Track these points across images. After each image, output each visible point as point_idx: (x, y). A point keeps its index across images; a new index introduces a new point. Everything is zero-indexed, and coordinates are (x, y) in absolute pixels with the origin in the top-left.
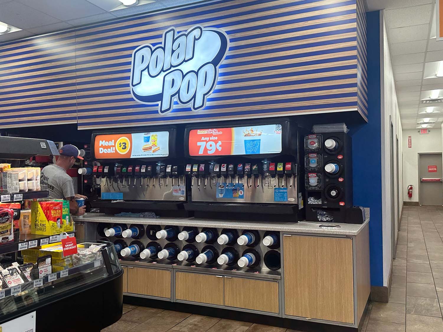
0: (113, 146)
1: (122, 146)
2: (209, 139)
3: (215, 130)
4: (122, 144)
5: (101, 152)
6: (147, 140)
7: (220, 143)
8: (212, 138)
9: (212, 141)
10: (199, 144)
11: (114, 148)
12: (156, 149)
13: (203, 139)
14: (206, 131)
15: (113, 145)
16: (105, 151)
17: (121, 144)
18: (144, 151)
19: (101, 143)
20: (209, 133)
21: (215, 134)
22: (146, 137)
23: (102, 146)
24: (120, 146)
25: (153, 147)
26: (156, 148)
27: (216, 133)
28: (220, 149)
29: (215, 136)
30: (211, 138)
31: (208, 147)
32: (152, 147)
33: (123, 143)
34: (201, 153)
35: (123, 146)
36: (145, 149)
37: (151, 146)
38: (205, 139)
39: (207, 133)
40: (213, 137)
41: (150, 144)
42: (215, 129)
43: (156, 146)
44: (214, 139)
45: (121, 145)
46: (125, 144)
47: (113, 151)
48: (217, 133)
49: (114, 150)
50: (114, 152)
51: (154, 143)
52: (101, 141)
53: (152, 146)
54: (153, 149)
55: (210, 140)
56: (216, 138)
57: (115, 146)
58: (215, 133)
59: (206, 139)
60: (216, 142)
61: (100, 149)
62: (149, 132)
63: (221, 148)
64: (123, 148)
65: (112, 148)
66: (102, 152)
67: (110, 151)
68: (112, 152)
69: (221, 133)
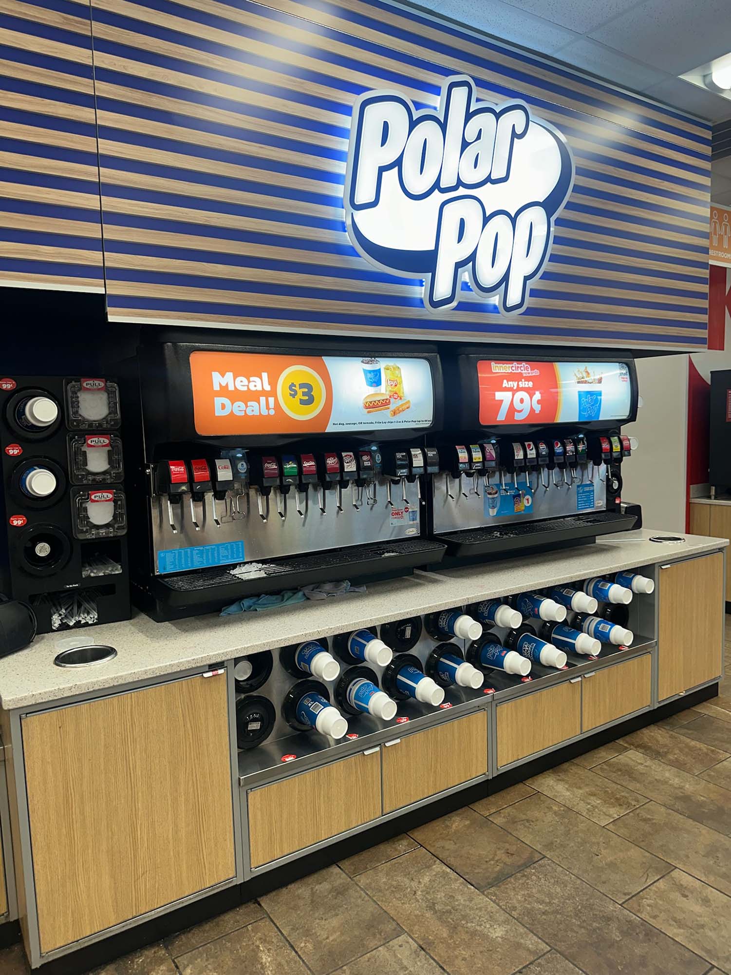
0: (267, 394)
1: (300, 395)
2: (518, 385)
3: (525, 366)
4: (300, 388)
5: (219, 412)
6: (375, 379)
7: (537, 396)
8: (524, 383)
9: (523, 389)
10: (499, 395)
11: (271, 400)
12: (402, 405)
13: (505, 384)
14: (508, 365)
15: (267, 388)
16: (238, 409)
17: (297, 388)
18: (369, 412)
19: (218, 380)
20: (515, 371)
21: (528, 375)
22: (370, 372)
23: (224, 391)
24: (291, 395)
25: (392, 400)
26: (400, 402)
27: (529, 373)
28: (538, 408)
29: (528, 379)
30: (520, 383)
31: (517, 405)
32: (389, 402)
33: (302, 386)
34: (501, 417)
35: (304, 394)
36: (372, 406)
37: (388, 397)
38: (510, 386)
39: (511, 371)
40: (523, 380)
41: (384, 390)
42: (524, 363)
43: (401, 399)
44: (527, 386)
45: (296, 392)
46: (310, 387)
47: (268, 408)
48: (530, 371)
49: (272, 405)
50: (272, 412)
51: (395, 389)
52: (216, 376)
53: (390, 397)
54: (392, 407)
55: (519, 389)
56: (531, 384)
57: (273, 393)
58: (526, 371)
59: (512, 386)
60: (530, 392)
61: (218, 401)
62: (375, 357)
63: (540, 405)
64: (303, 402)
65: (263, 400)
66: (226, 412)
67: (254, 409)
68: (264, 412)
69: (536, 372)
